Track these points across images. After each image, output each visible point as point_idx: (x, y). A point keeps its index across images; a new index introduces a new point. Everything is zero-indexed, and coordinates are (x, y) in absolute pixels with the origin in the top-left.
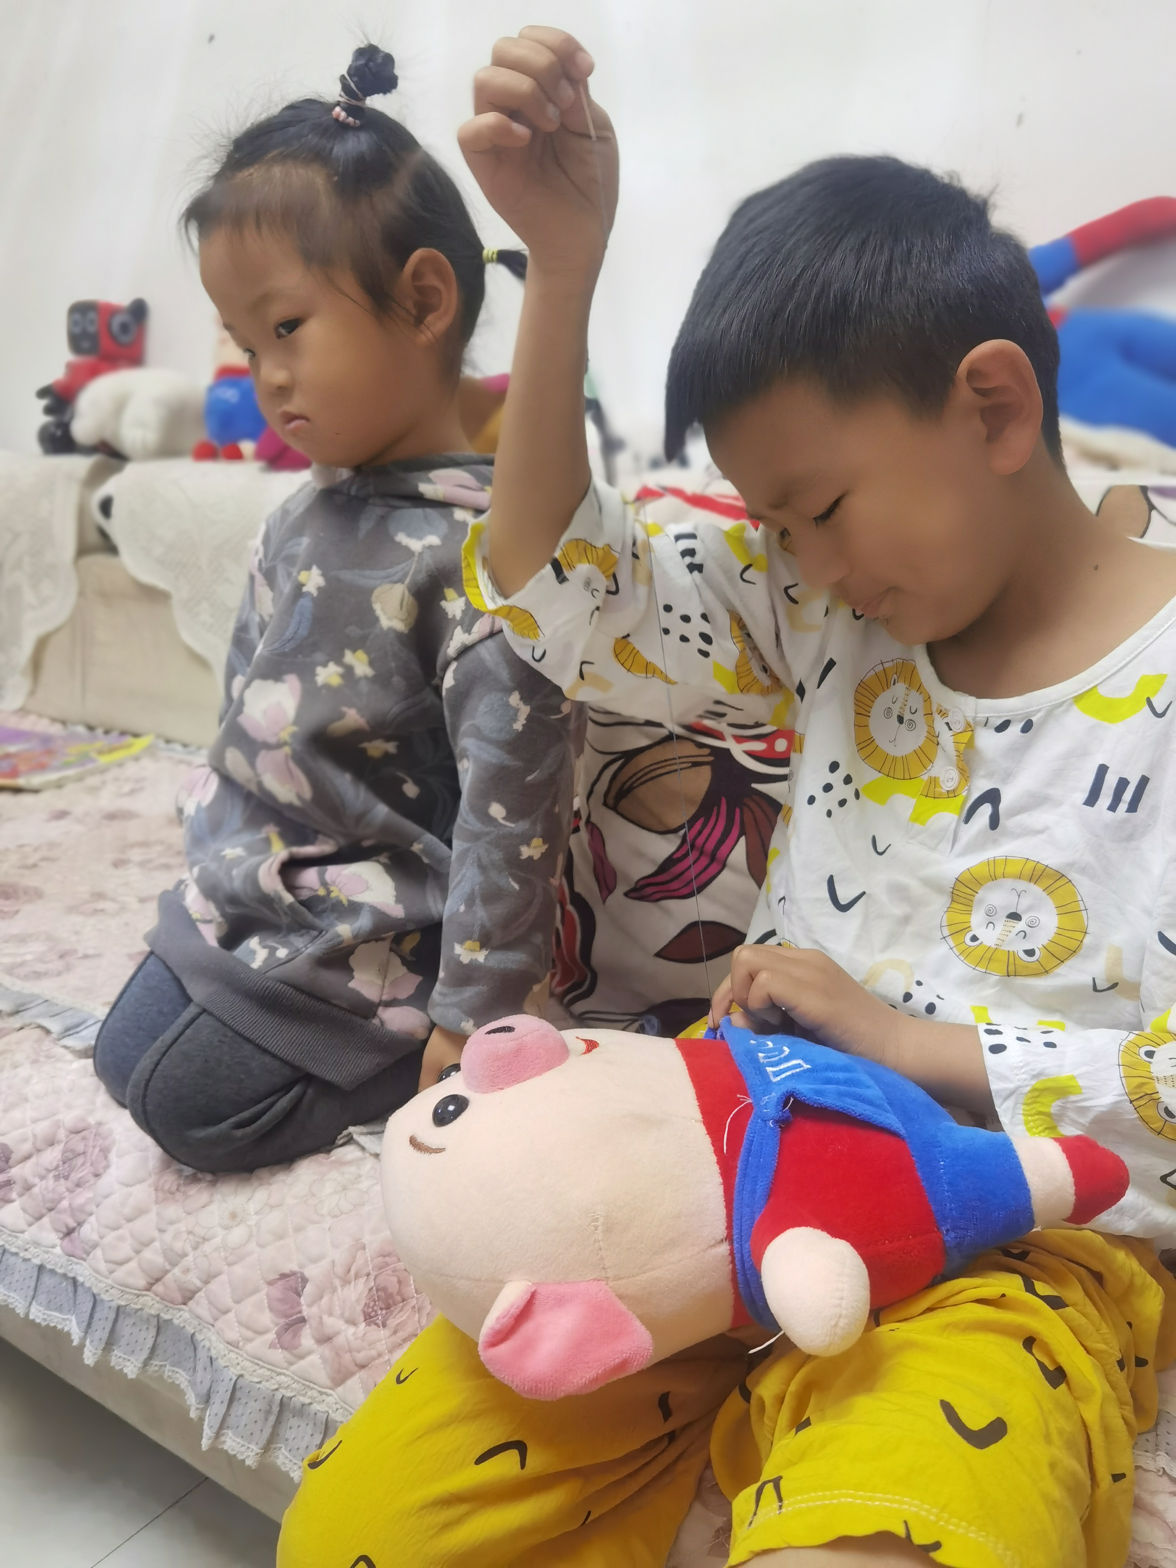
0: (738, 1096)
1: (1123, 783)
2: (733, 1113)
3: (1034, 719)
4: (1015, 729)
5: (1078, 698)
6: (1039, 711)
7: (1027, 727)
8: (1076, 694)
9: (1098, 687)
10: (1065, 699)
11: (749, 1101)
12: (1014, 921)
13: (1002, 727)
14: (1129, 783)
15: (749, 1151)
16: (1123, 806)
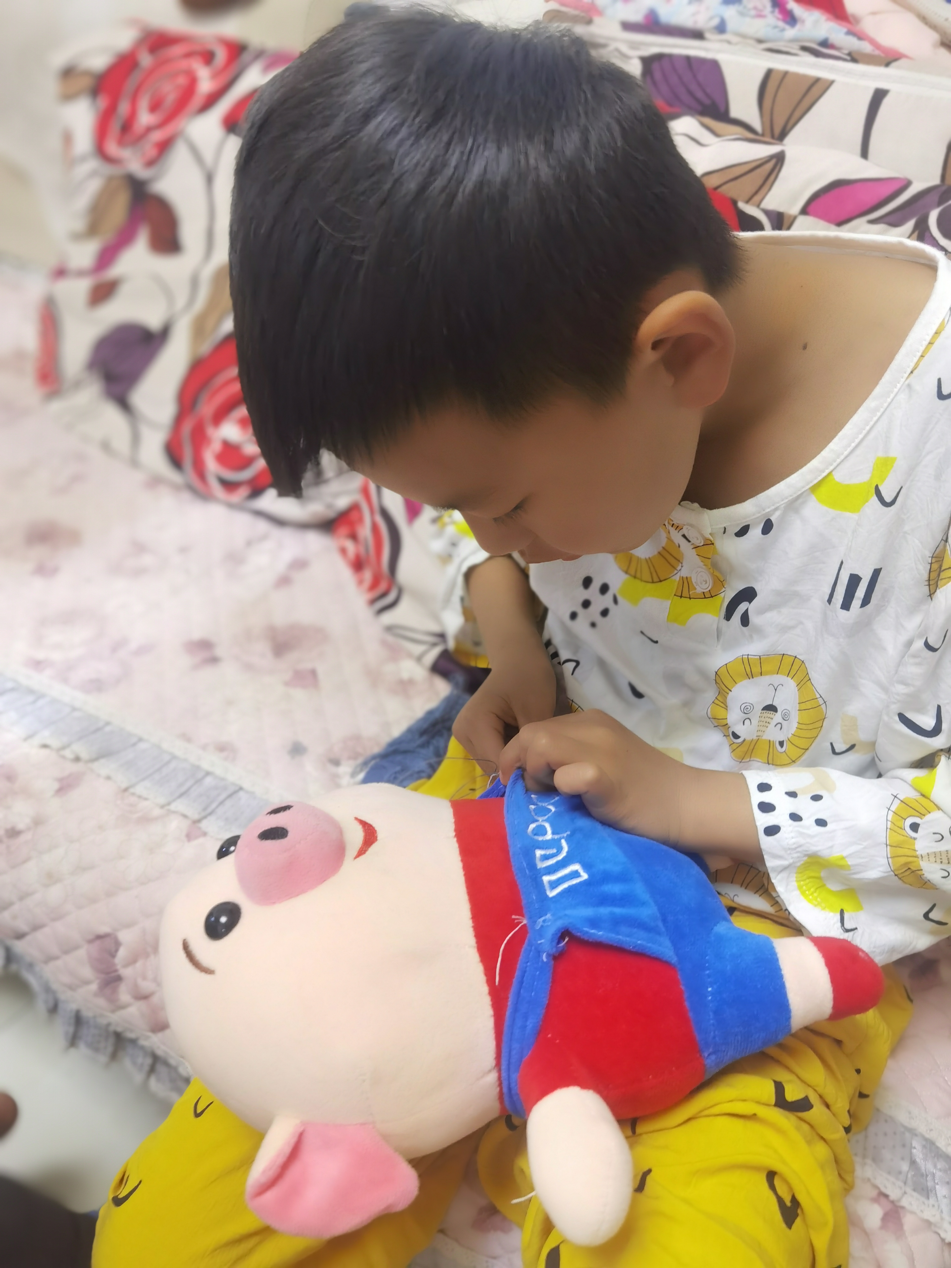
0: (513, 917)
1: (854, 580)
2: (508, 938)
3: (773, 519)
4: (756, 532)
5: (814, 489)
6: (776, 509)
7: (768, 527)
8: (812, 485)
9: (833, 473)
10: (800, 493)
11: (525, 922)
12: (770, 712)
13: (743, 531)
14: (861, 578)
15: (521, 983)
16: (856, 602)
